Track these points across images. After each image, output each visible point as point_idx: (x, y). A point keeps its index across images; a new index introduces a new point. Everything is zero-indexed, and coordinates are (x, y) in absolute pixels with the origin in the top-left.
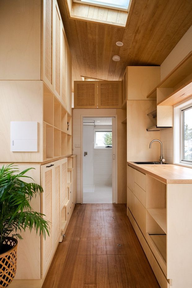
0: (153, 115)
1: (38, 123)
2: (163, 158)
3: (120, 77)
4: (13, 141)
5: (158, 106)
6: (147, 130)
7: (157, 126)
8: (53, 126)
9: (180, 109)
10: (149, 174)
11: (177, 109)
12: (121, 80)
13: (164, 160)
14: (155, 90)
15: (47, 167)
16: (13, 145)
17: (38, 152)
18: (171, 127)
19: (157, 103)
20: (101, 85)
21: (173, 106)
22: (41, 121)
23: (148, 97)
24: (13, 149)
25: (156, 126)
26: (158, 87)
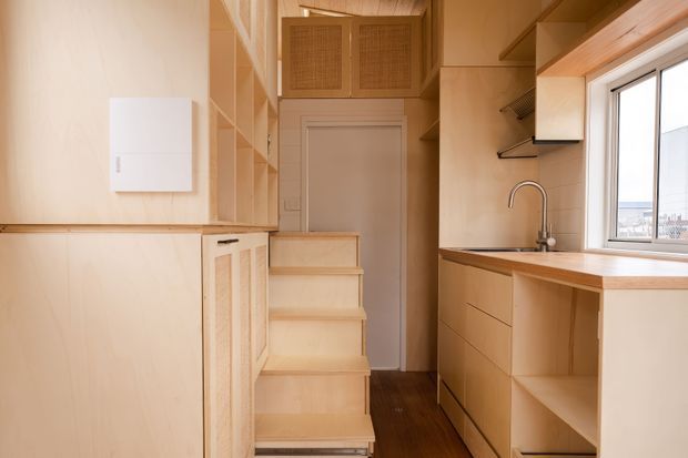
0: (517, 111)
1: (193, 103)
2: (548, 236)
3: (414, 7)
4: (118, 160)
5: (539, 80)
6: (500, 156)
7: (537, 138)
8: (234, 125)
9: (607, 85)
10: (523, 270)
11: (598, 85)
12: (417, 13)
13: (551, 242)
14: (532, 30)
15: (219, 242)
16: (118, 171)
17: (195, 191)
18: (577, 142)
19: (538, 67)
20: (361, 27)
21: (586, 76)
22: (203, 98)
23: (502, 58)
24: (118, 182)
25: (534, 137)
26: (540, 19)
